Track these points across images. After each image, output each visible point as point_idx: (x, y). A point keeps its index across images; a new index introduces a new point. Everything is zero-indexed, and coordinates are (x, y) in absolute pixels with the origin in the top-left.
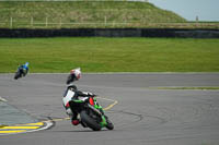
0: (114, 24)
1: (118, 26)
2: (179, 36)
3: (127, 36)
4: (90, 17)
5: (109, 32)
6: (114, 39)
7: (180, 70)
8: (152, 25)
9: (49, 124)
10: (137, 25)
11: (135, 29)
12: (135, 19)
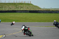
0: (22, 9)
1: (23, 10)
2: (39, 13)
3: (25, 12)
4: (15, 7)
5: (20, 11)
6: (22, 13)
7: (39, 21)
8: (32, 9)
9: (4, 36)
10: (28, 9)
11: (27, 11)
12: (27, 8)
